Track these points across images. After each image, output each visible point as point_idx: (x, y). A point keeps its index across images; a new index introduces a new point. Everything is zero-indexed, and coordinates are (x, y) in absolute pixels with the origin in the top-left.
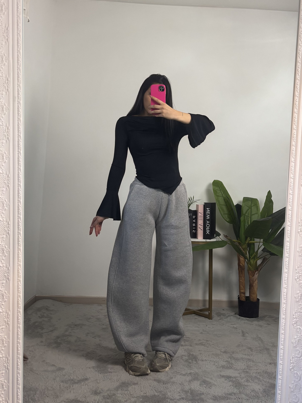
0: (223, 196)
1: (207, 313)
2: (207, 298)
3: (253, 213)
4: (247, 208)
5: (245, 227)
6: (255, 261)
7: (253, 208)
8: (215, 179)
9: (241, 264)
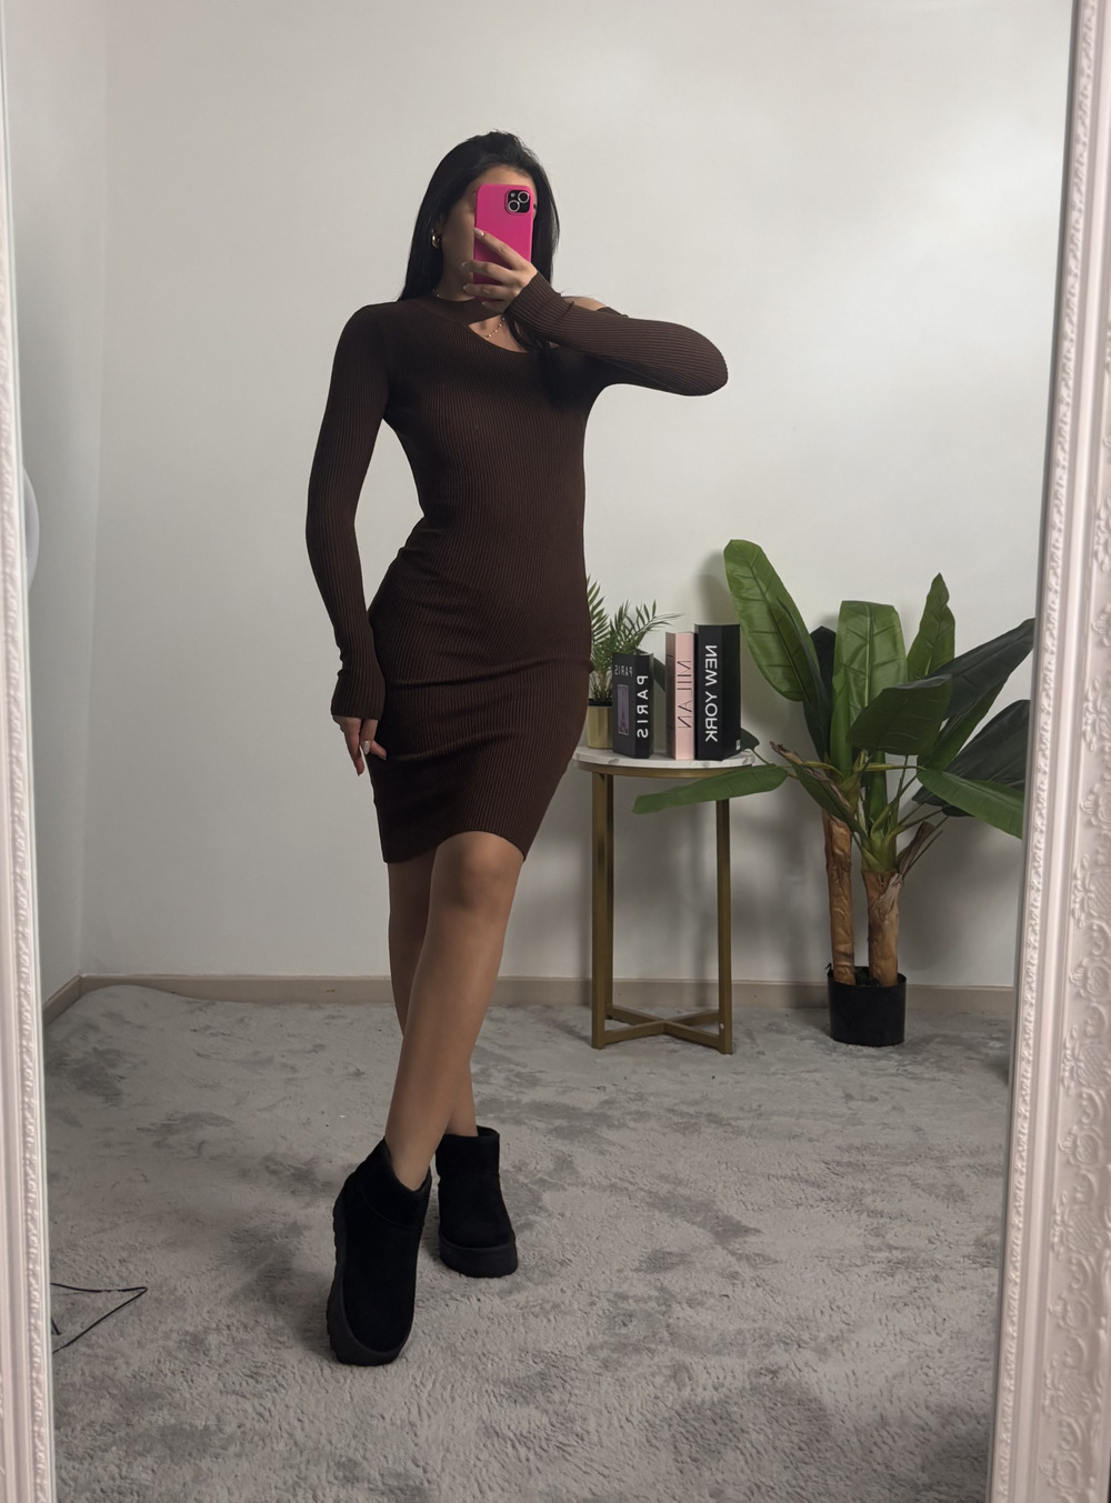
0: (765, 600)
1: (714, 1030)
2: (713, 975)
3: (878, 660)
4: (857, 642)
5: (849, 711)
6: (889, 837)
7: (877, 640)
8: (734, 538)
9: (837, 851)
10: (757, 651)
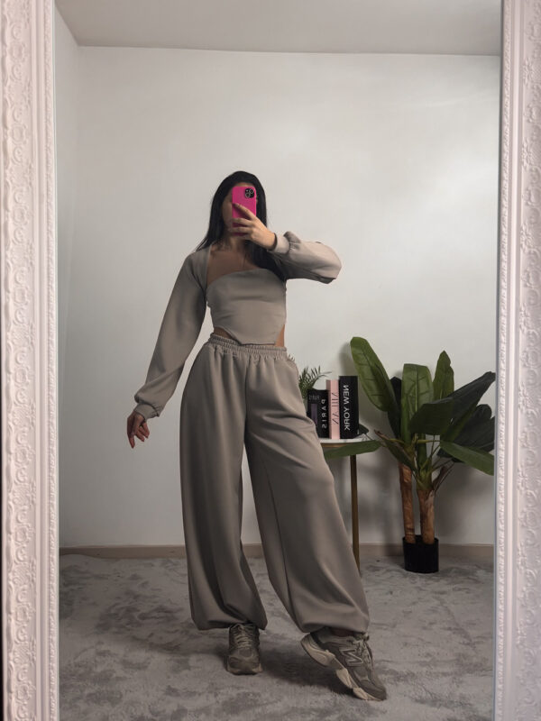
0: (370, 365)
3: (422, 391)
4: (412, 383)
6: (428, 474)
7: (421, 382)
8: (354, 336)
9: (405, 480)
10: (367, 388)
